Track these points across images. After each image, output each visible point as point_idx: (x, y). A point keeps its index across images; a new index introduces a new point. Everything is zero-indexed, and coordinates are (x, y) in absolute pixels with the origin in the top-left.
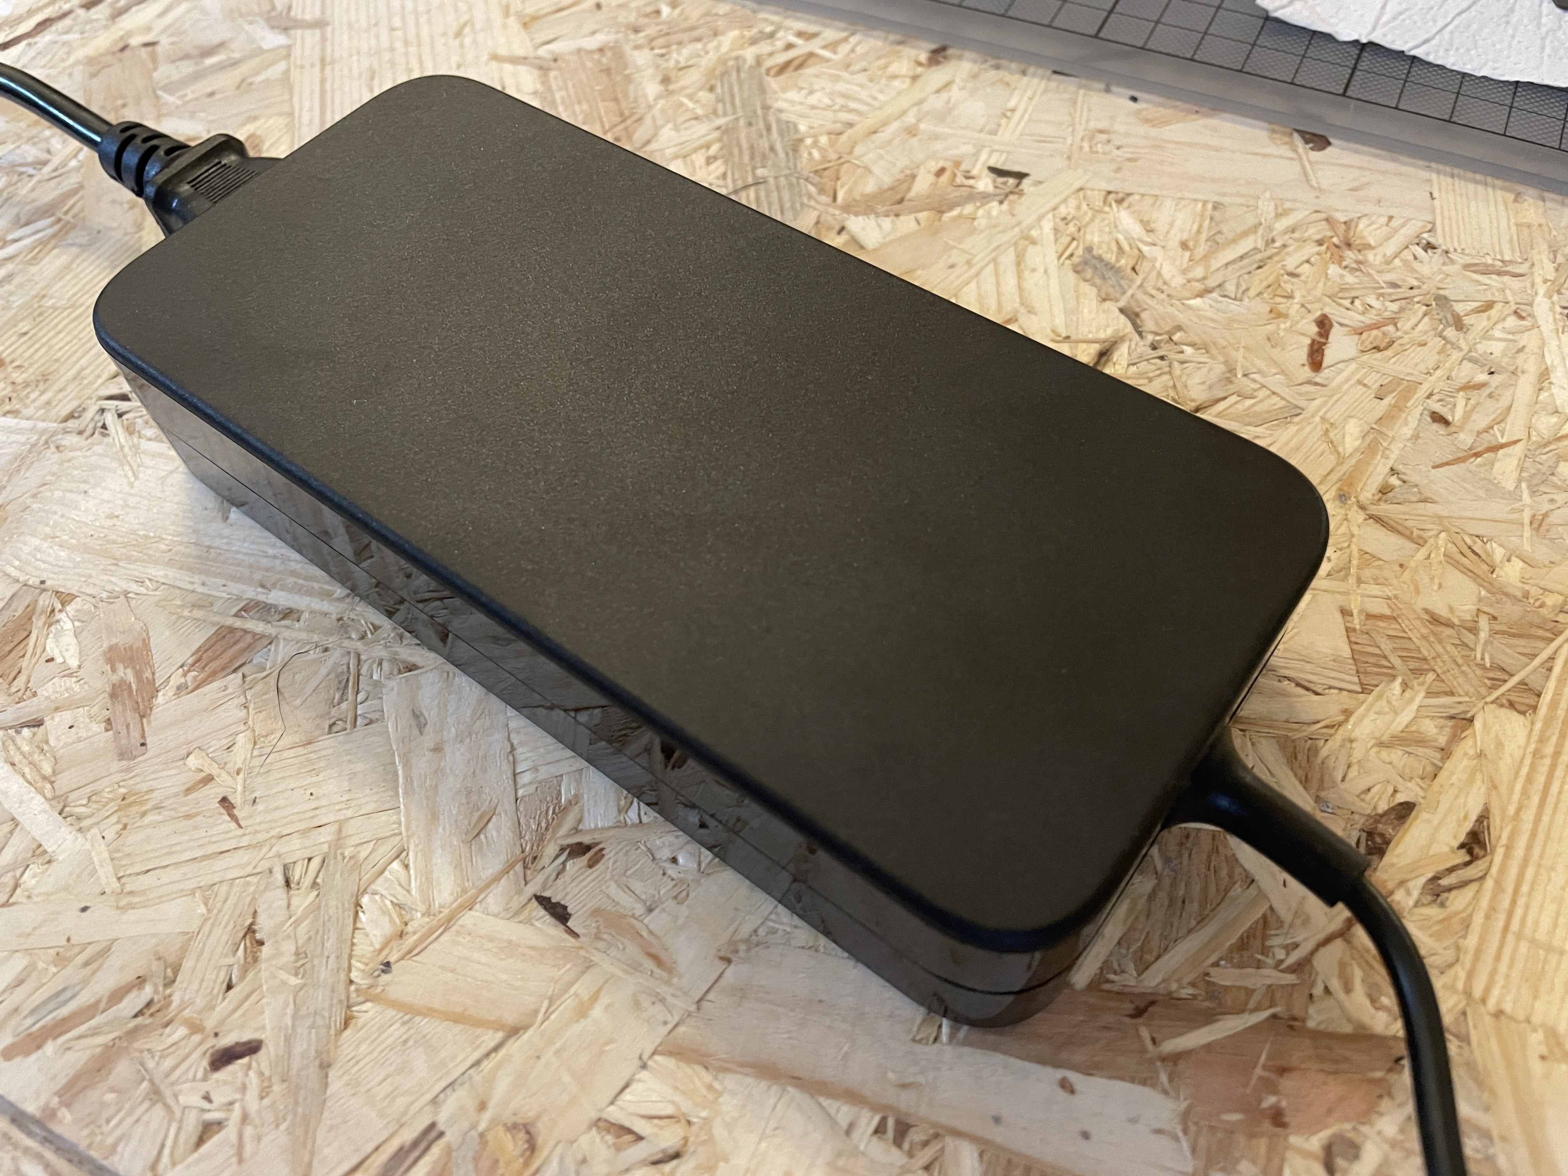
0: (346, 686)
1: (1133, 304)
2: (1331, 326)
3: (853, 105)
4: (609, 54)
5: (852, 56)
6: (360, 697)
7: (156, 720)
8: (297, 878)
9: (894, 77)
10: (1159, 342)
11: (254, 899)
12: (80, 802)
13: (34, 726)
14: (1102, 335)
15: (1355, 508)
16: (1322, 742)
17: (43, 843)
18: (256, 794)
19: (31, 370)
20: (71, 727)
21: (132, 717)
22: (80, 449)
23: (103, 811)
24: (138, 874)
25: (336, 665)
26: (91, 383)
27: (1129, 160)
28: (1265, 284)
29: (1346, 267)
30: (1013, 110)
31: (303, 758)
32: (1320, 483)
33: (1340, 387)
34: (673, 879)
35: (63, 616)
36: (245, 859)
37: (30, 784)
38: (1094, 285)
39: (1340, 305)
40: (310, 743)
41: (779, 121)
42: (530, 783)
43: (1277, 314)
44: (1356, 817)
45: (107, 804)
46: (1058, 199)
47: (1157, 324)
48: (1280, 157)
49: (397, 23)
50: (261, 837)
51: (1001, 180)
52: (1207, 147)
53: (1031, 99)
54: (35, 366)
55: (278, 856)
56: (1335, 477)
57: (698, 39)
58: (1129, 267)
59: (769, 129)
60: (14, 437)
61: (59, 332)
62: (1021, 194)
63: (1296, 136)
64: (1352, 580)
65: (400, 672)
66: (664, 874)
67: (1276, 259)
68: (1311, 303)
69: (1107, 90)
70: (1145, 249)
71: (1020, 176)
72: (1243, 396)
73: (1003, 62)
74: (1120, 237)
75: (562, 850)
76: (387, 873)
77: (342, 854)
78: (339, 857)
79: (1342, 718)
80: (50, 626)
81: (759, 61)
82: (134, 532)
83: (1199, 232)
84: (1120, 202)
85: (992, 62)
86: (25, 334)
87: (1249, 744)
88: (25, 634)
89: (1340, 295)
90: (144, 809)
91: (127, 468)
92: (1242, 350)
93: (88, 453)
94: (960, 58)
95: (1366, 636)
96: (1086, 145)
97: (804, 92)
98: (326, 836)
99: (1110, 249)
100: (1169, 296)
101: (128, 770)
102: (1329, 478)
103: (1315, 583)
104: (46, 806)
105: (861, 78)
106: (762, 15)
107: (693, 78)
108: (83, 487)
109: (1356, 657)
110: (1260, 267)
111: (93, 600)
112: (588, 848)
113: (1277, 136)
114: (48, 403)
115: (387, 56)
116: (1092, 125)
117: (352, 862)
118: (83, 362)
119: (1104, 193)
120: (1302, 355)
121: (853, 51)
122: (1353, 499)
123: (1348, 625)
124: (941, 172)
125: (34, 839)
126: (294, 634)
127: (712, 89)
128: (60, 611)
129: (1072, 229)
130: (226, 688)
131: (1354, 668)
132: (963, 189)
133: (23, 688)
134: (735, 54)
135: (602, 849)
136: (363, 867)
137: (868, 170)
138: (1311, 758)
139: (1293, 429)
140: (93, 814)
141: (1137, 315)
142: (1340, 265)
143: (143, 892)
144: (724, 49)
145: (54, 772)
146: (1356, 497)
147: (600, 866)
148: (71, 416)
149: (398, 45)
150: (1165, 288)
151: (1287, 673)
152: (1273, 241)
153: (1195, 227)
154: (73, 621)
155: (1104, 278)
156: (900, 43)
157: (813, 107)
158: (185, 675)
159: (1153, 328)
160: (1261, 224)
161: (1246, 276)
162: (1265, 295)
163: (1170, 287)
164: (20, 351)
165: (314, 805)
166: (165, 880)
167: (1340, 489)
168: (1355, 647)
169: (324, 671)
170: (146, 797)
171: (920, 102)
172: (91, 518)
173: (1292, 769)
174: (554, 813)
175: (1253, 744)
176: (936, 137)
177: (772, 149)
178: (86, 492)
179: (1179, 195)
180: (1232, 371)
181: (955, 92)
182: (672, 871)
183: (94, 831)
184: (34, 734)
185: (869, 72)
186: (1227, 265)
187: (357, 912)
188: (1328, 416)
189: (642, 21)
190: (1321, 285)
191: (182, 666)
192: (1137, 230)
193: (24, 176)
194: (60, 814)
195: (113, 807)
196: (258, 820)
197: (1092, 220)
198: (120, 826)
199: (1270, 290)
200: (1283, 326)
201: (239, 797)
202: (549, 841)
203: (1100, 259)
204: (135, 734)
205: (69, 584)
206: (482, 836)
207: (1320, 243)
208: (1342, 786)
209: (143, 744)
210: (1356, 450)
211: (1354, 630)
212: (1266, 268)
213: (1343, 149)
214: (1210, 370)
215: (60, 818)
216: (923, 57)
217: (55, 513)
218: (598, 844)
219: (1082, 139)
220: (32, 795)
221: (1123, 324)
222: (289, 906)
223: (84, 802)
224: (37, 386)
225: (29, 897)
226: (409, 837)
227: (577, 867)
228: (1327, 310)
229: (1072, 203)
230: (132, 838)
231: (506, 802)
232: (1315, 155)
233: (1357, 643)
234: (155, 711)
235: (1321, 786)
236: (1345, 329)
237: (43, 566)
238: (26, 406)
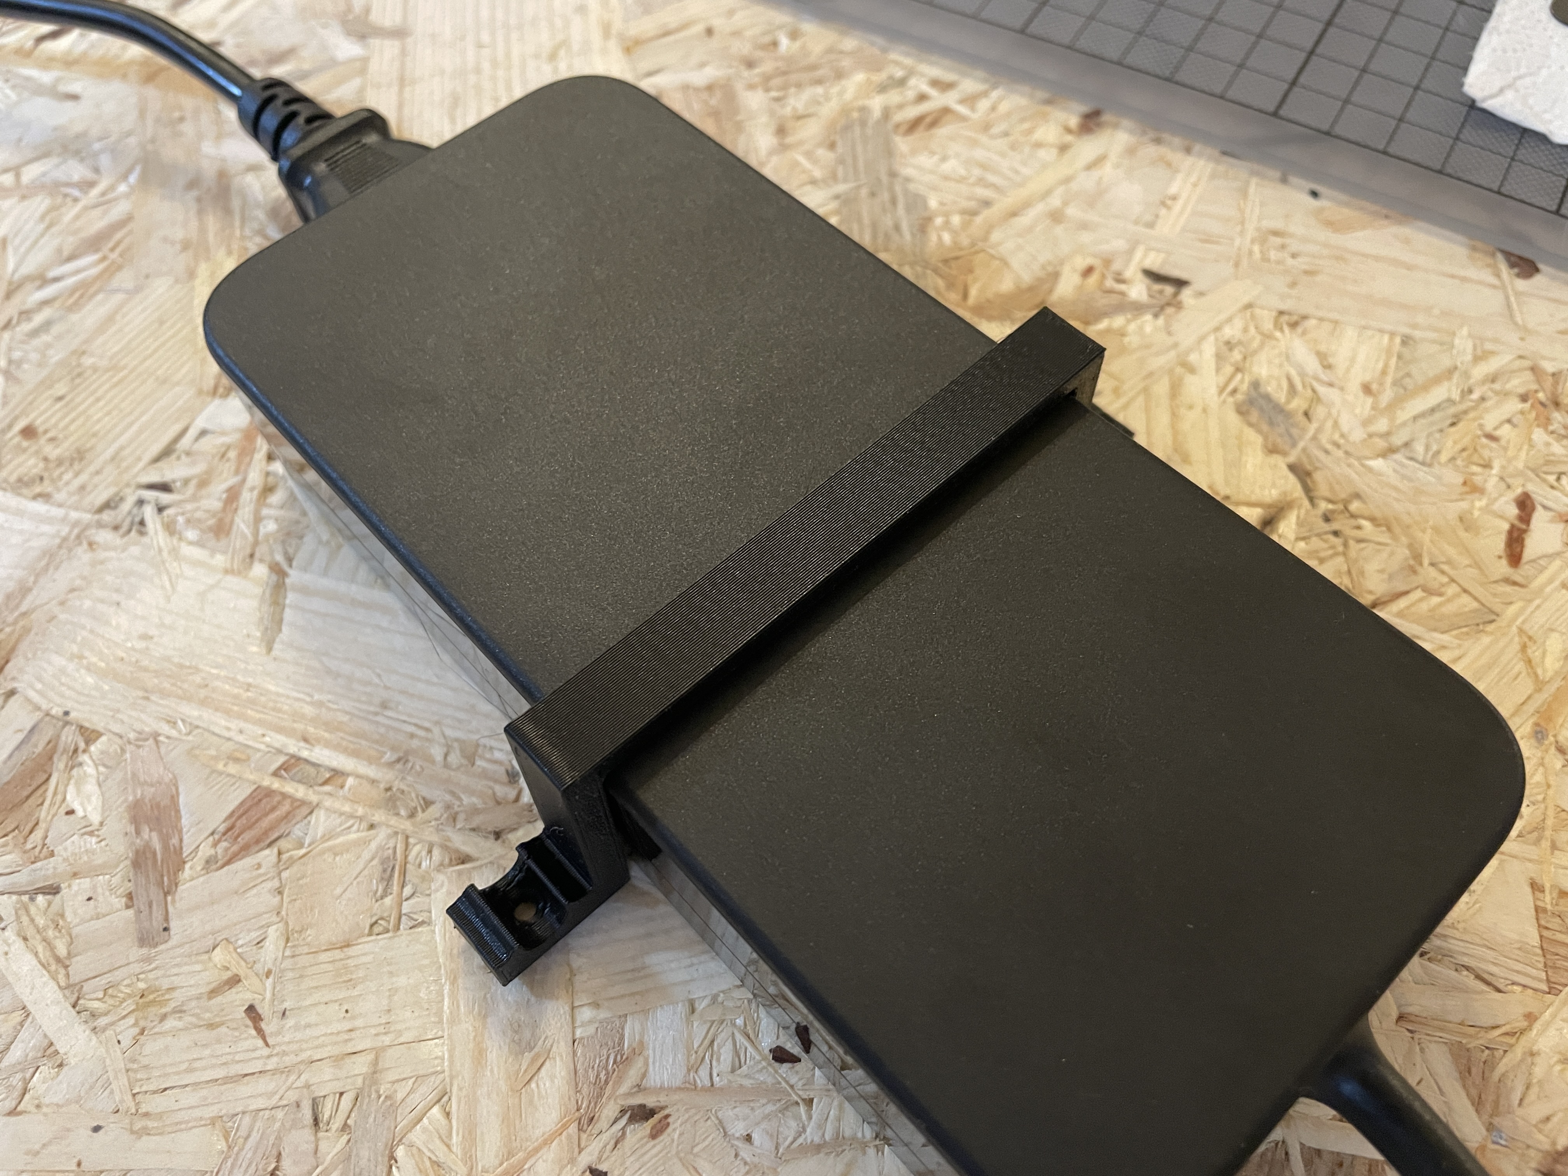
0: (391, 876)
1: (1305, 460)
2: (1533, 509)
3: (991, 178)
4: (718, 94)
5: (993, 115)
6: (408, 891)
7: (181, 899)
8: (326, 1116)
9: (1039, 145)
10: (1333, 512)
11: (279, 1138)
12: (94, 996)
13: (49, 894)
14: (1268, 500)
15: (1553, 750)
16: (1501, 1052)
17: (55, 1042)
18: (286, 1005)
19: (66, 445)
20: (89, 899)
21: (155, 893)
22: (115, 549)
23: (119, 1010)
24: (155, 1092)
25: (381, 848)
26: (128, 468)
27: (1306, 272)
28: (1459, 447)
29: (1552, 432)
30: (1174, 198)
31: (339, 965)
32: (1513, 715)
33: (1541, 589)
34: (746, 1163)
35: (85, 758)
36: (271, 1086)
37: (43, 965)
38: (1259, 431)
39: (1544, 481)
40: (348, 946)
41: (906, 192)
42: (590, 1022)
43: (1472, 488)
44: (1532, 1153)
45: (124, 1000)
46: (1223, 317)
47: (1332, 489)
48: (1480, 283)
49: (485, 38)
50: (289, 1060)
51: (1157, 287)
52: (1396, 262)
53: (1195, 185)
54: (72, 439)
55: (308, 1086)
56: (1531, 708)
57: (819, 82)
58: (1301, 412)
59: (894, 201)
60: (46, 528)
61: (98, 400)
62: (1179, 306)
63: (1500, 256)
64: (1546, 844)
65: (451, 864)
66: (736, 1155)
67: (1472, 415)
68: (1512, 476)
69: (1284, 180)
70: (1322, 390)
71: (1180, 283)
72: (1430, 592)
73: (1166, 136)
74: (1293, 373)
75: (623, 1112)
76: (425, 1120)
77: (377, 1092)
78: (374, 1096)
79: (1526, 1024)
80: (72, 768)
81: (887, 113)
82: (168, 659)
83: (1384, 372)
84: (1294, 325)
85: (1151, 134)
86: (60, 398)
87: (1417, 1048)
88: (45, 777)
89: (1545, 469)
90: (163, 1010)
91: (165, 578)
92: (1429, 531)
93: (123, 555)
94: (1116, 126)
95: (1558, 920)
96: (1256, 248)
97: (936, 158)
98: (360, 1066)
99: (1279, 386)
100: (1347, 453)
101: (148, 960)
102: (1525, 708)
103: (1506, 846)
104: (59, 995)
105: (1001, 144)
106: (893, 56)
107: (811, 131)
108: (115, 597)
109: (1545, 946)
110: (1453, 424)
111: (119, 741)
112: (652, 1113)
113: (1477, 255)
114: (82, 488)
115: (472, 79)
116: (1267, 224)
117: (389, 1103)
118: (122, 440)
119: (1274, 314)
120: (1499, 544)
121: (993, 108)
122: (1552, 739)
123: (1540, 903)
124: (1088, 271)
125: (45, 1036)
126: (337, 805)
127: (832, 146)
128: (84, 751)
129: (1237, 355)
130: (259, 866)
131: (1542, 959)
132: (1114, 296)
133: (40, 843)
134: (860, 103)
135: (667, 1116)
136: (399, 1111)
137: (1005, 263)
138: (1487, 1074)
139: (1486, 640)
140: (109, 1012)
141: (1308, 474)
142: (1546, 429)
143: (160, 1116)
144: (849, 95)
145: (69, 953)
146: (1555, 736)
147: (664, 1138)
148: (107, 506)
149: (486, 66)
150: (1342, 441)
151: (1466, 960)
152: (1470, 391)
153: (1381, 365)
154: (96, 765)
155: (1271, 423)
156: (1049, 102)
157: (946, 178)
158: (215, 845)
159: (1327, 494)
160: (1456, 368)
161: (1437, 435)
162: (1459, 462)
163: (1347, 441)
164: (53, 421)
165: (347, 1025)
166: (184, 1103)
167: (1537, 724)
168: (1546, 933)
169: (366, 855)
170: (167, 997)
171: (1068, 180)
172: (123, 637)
173: (1464, 1086)
174: (615, 1062)
175: (1422, 1050)
176: (1084, 226)
177: (897, 228)
178: (118, 604)
179: (1363, 323)
180: (1417, 557)
181: (1107, 170)
182: (745, 1152)
183: (110, 1032)
184: (49, 904)
185: (1011, 138)
186: (1415, 418)
187: (391, 1167)
188: (1526, 627)
189: (759, 54)
190: (1523, 454)
191: (212, 834)
192: (1312, 365)
193: (68, 199)
194: (74, 1007)
195: (129, 1005)
196: (286, 1039)
197: (1262, 345)
198: (136, 1030)
199: (1465, 454)
200: (1478, 504)
201: (267, 1007)
202: (609, 1098)
203: (1267, 397)
204: (157, 914)
205: (95, 719)
206: (533, 1085)
207: (1524, 398)
208: (1519, 1112)
209: (165, 929)
210: (1557, 673)
211: (1545, 910)
212: (1461, 425)
213: (1553, 278)
214: (1392, 554)
215: (74, 1012)
216: (1074, 121)
217: (84, 627)
218: (662, 1108)
219: (1253, 241)
220: (44, 979)
221: (1292, 485)
222: (316, 1152)
223: (100, 995)
224: (71, 465)
225: (38, 1106)
226: (452, 1078)
227: (639, 1135)
228: (1530, 488)
229: (1238, 323)
230: (151, 1047)
231: (562, 1044)
232: (1522, 284)
233: (1547, 928)
234: (181, 888)
235: (1496, 1111)
236: (1550, 514)
237: (68, 693)
238: (59, 490)
